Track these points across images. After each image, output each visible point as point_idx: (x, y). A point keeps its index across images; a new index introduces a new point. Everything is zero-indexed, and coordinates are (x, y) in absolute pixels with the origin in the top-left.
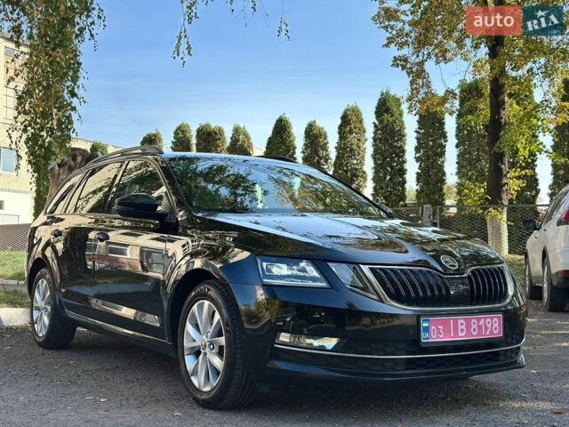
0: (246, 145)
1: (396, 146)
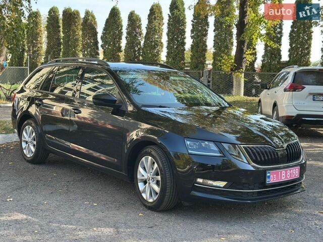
0: (93, 23)
1: (180, 29)
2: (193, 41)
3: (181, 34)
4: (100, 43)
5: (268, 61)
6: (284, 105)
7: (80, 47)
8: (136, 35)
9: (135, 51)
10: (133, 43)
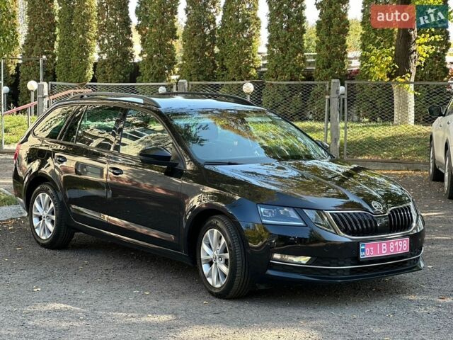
2: (321, 13)
8: (205, 5)
9: (205, 36)
10: (200, 20)
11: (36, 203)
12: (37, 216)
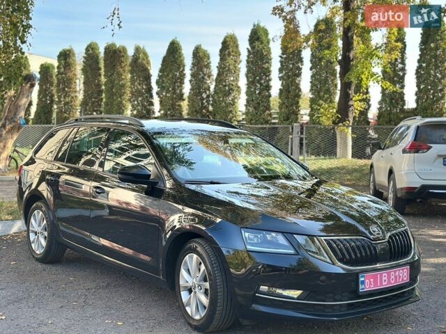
0: (145, 62)
1: (263, 68)
2: (282, 83)
3: (265, 74)
4: (155, 88)
5: (387, 109)
6: (403, 173)
7: (128, 96)
8: (203, 78)
9: (202, 99)
10: (199, 88)
11: (32, 220)
12: (33, 231)
